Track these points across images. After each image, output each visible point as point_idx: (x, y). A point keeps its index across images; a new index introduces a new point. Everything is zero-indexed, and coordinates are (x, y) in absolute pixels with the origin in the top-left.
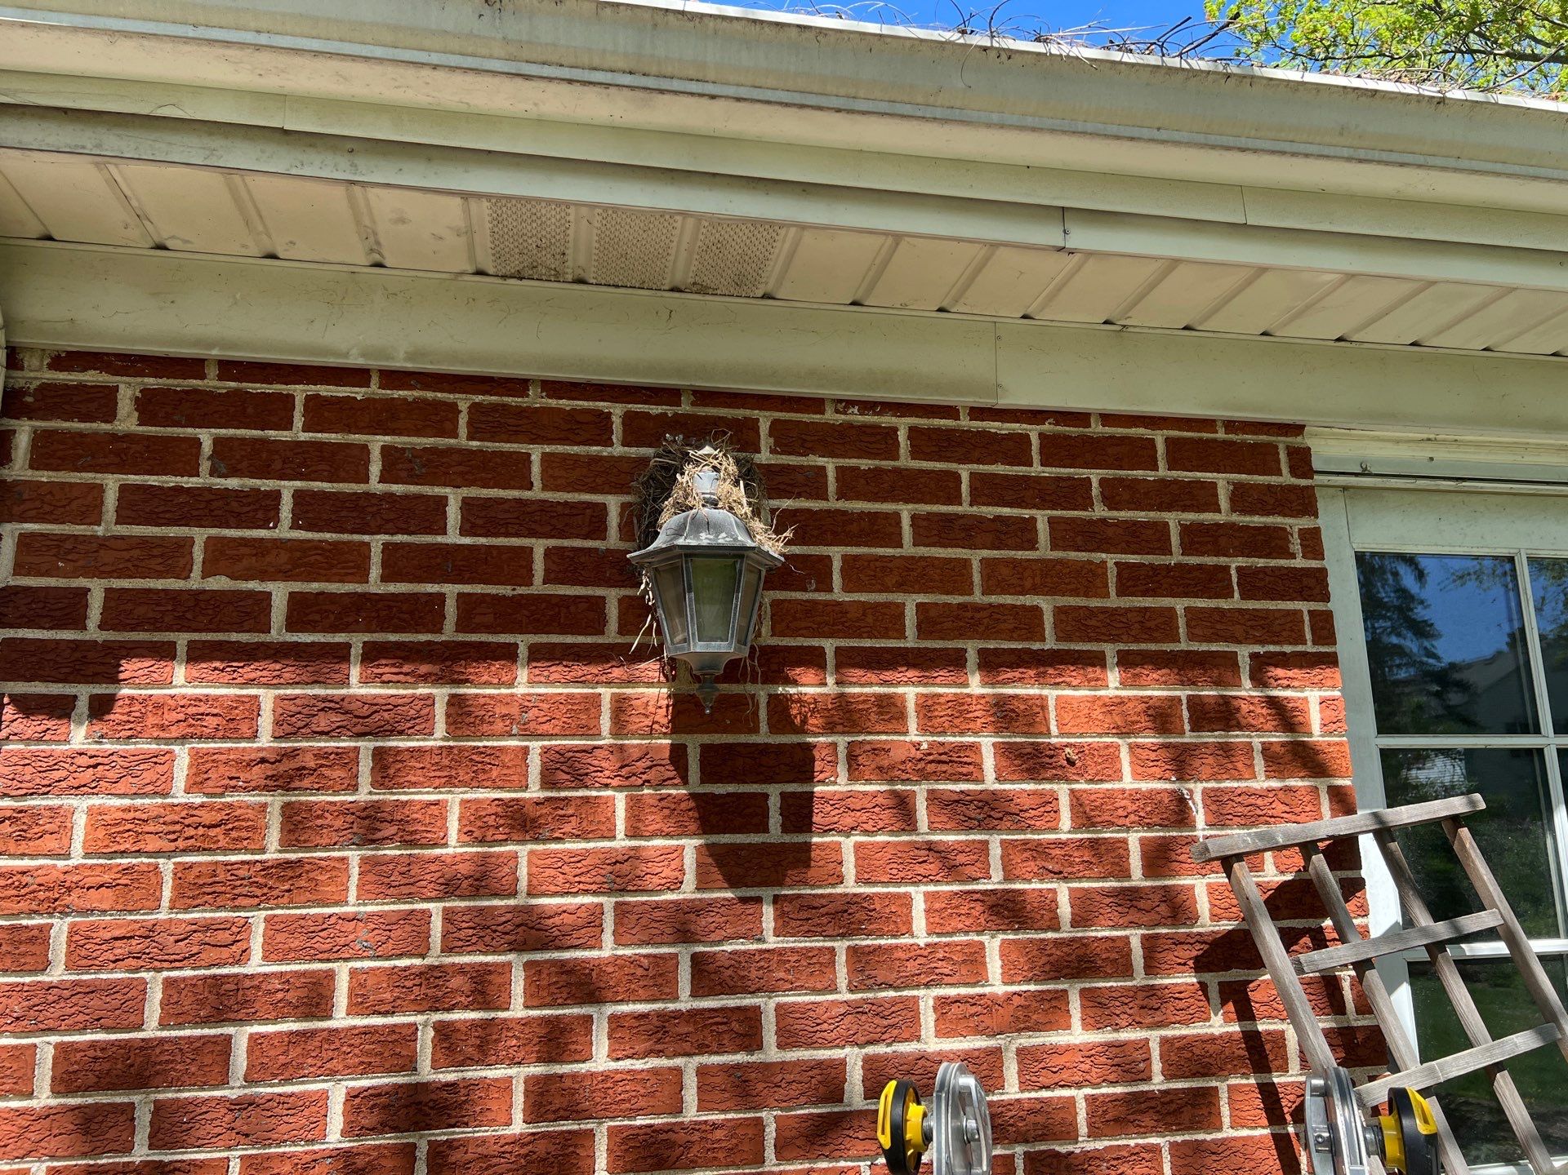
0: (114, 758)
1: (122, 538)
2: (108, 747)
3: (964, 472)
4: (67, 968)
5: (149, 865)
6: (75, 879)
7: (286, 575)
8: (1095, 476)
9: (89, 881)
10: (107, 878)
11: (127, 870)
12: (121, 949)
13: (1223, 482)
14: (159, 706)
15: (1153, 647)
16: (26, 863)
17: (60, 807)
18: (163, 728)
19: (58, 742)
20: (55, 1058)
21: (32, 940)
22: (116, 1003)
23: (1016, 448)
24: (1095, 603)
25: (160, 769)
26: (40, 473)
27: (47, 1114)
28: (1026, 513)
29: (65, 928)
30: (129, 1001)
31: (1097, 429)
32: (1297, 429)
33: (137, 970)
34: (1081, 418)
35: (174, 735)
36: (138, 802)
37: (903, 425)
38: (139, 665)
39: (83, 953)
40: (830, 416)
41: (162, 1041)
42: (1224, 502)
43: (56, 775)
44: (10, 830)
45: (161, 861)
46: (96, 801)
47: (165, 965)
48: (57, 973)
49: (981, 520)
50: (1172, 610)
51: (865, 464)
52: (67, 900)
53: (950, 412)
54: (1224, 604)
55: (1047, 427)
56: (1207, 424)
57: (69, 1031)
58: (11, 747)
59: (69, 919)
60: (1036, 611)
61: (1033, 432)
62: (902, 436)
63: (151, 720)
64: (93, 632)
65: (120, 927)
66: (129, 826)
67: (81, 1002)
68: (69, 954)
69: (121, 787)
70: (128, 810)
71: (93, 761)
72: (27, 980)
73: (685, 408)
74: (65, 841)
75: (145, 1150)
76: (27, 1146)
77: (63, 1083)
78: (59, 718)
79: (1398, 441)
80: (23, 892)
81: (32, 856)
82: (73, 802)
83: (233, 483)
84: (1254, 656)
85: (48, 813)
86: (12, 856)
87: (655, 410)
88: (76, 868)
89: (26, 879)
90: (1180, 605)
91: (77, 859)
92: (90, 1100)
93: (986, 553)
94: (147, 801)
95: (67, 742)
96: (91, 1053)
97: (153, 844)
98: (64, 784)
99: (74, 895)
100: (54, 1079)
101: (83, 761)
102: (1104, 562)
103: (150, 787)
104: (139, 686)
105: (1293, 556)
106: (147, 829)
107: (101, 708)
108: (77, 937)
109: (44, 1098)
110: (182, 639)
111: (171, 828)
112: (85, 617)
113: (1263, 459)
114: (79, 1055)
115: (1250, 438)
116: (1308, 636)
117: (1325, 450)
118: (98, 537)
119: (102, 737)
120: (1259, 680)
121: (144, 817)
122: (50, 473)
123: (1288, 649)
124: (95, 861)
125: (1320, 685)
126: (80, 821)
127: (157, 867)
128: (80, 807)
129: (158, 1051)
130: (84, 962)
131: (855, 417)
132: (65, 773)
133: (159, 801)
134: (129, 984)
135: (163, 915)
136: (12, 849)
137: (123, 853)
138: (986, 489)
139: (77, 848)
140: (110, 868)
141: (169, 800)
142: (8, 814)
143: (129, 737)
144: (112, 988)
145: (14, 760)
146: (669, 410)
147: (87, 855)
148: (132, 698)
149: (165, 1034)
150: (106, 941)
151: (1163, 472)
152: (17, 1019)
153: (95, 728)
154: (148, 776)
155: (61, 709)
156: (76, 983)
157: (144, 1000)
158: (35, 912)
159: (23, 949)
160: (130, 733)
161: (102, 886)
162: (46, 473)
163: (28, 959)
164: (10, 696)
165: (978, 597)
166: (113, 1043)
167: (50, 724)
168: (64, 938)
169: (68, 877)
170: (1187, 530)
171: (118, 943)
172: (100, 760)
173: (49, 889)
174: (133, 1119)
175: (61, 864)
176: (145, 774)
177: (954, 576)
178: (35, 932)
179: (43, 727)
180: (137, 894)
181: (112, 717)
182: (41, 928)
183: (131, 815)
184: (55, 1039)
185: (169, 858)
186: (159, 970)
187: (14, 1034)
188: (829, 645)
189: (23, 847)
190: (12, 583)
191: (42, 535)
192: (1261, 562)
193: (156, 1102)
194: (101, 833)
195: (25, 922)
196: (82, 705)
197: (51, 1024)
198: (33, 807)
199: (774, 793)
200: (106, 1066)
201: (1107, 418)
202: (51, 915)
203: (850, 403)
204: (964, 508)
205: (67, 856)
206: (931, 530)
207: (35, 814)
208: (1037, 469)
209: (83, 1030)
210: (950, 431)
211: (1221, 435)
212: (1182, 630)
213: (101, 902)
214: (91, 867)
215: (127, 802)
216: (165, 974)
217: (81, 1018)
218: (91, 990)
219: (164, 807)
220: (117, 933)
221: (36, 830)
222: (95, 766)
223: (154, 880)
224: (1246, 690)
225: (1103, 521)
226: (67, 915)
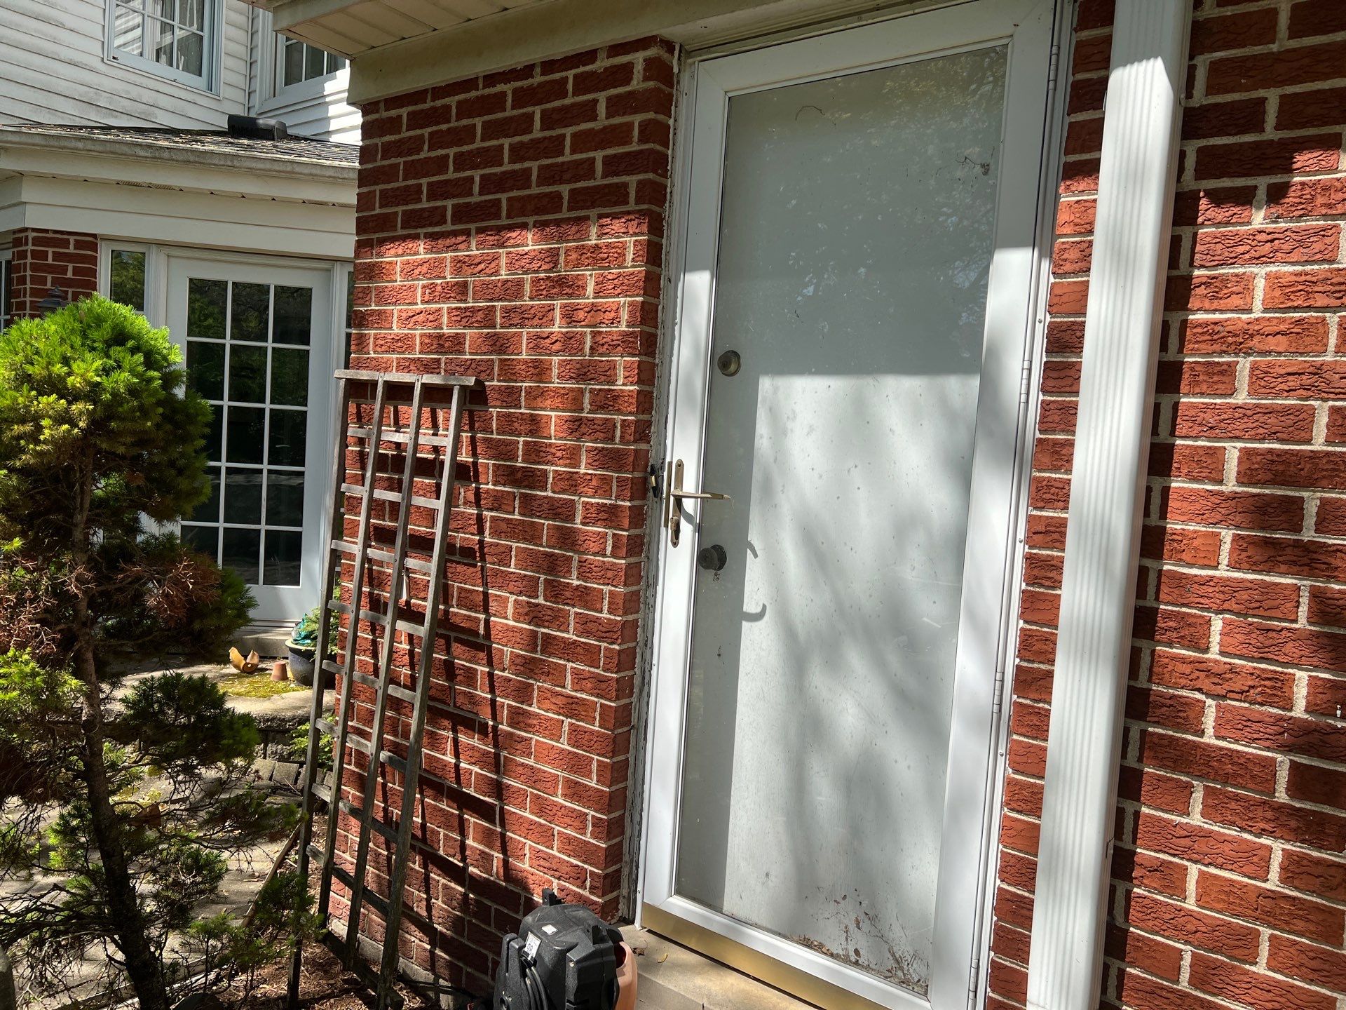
0: (1288, 233)
1: (1294, 50)
2: (1282, 225)
4: (1249, 394)
5: (1317, 317)
6: (1256, 328)
9: (1268, 330)
10: (1282, 327)
11: (1299, 322)
12: (1293, 382)
14: (1326, 189)
16: (1217, 316)
17: (1244, 274)
18: (1330, 206)
19: (1242, 224)
20: (1239, 458)
21: (1223, 373)
22: (1290, 422)
25: (1328, 240)
26: (1225, 9)
27: (1234, 497)
29: (1248, 365)
30: (1300, 424)
33: (1307, 399)
35: (1340, 211)
36: (1308, 268)
38: (1309, 155)
39: (1263, 383)
41: (1328, 454)
43: (1241, 249)
44: (1205, 292)
45: (1328, 315)
46: (1273, 268)
47: (1332, 396)
48: (1241, 398)
52: (1250, 344)
57: (1253, 439)
58: (1205, 230)
59: (1251, 359)
63: (1320, 200)
64: (1270, 132)
65: (1293, 365)
66: (1300, 287)
67: (1262, 420)
68: (1251, 384)
69: (1294, 257)
70: (1300, 274)
71: (1270, 237)
72: (1218, 401)
74: (1248, 300)
75: (1313, 533)
76: (1219, 517)
77: (1246, 477)
78: (1243, 205)
80: (1215, 337)
81: (1221, 311)
82: (1255, 269)
85: (1235, 279)
86: (1207, 311)
88: (1257, 320)
89: (1217, 328)
91: (1256, 314)
92: (1267, 491)
94: (1316, 267)
95: (1249, 223)
96: (1269, 457)
97: (1321, 301)
98: (1247, 256)
99: (1255, 340)
100: (1239, 473)
101: (1263, 237)
103: (1319, 256)
104: (1308, 174)
106: (1316, 289)
107: (1276, 194)
108: (1258, 372)
109: (1230, 485)
111: (1338, 288)
112: (1263, 121)
114: (1259, 458)
118: (1273, 53)
119: (1278, 217)
121: (1314, 279)
122: (1234, 7)
124: (1272, 315)
126: (1260, 284)
127: (1324, 319)
128: (1260, 274)
129: (1324, 461)
130: (1263, 390)
132: (1248, 248)
133: (1327, 266)
134: (1300, 409)
135: (1329, 358)
136: (1207, 305)
137: (1296, 309)
139: (1258, 305)
140: (1284, 320)
141: (1335, 266)
142: (1204, 280)
143: (1301, 216)
144: (1287, 411)
145: (1208, 239)
147: (1266, 310)
148: (1303, 184)
149: (1330, 449)
150: (1282, 376)
152: (1211, 428)
153: (1273, 210)
154: (1317, 247)
155: (1244, 198)
156: (1257, 406)
157: (1313, 421)
158: (1225, 352)
159: (1215, 378)
160: (1302, 212)
161: (1278, 333)
162: (1230, 8)
163: (1220, 386)
164: (1204, 191)
166: (1286, 452)
167: (1236, 210)
168: (1247, 372)
169: (1250, 327)
171: (1291, 378)
172: (1276, 236)
173: (1236, 335)
174: (1303, 509)
175: (1244, 317)
176: (1314, 245)
178: (1225, 367)
179: (1230, 213)
180: (1307, 340)
181: (1286, 200)
182: (1229, 364)
183: (1303, 278)
184: (1240, 445)
185: (1335, 312)
186: (1325, 400)
187: (1209, 439)
189: (1215, 304)
190: (1204, 103)
191: (1228, 59)
193: (1321, 499)
194: (1277, 293)
195: (1216, 360)
196: (1261, 194)
197: (1237, 433)
198: (1223, 275)
200: (1281, 468)
202: (1237, 354)
205: (1250, 311)
207: (1224, 280)
209: (1262, 440)
213: (1277, 345)
214: (1269, 319)
215: (1299, 268)
216: (1331, 403)
217: (1261, 431)
218: (1269, 411)
219: (1331, 271)
220: (1290, 370)
221: (1226, 291)
222: (1272, 241)
223: (1322, 330)
226: (1250, 355)
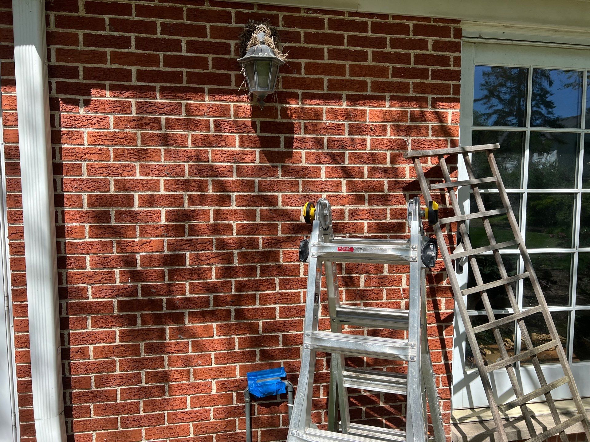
0: (92, 118)
1: (86, 51)
2: (90, 114)
3: (346, 34)
4: (88, 175)
5: (106, 148)
6: (87, 151)
7: (135, 64)
8: (388, 37)
9: (91, 152)
10: (95, 151)
11: (100, 149)
12: (101, 171)
13: (430, 40)
14: (103, 103)
15: (401, 95)
16: (72, 146)
17: (80, 131)
18: (105, 109)
19: (76, 113)
20: (87, 198)
21: (77, 167)
22: (102, 185)
23: (363, 27)
24: (384, 80)
25: (106, 121)
26: (59, 29)
27: (87, 212)
28: (365, 49)
29: (86, 164)
30: (105, 186)
31: (391, 20)
32: (458, 21)
33: (106, 176)
34: (385, 16)
35: (108, 112)
36: (101, 131)
37: (326, 17)
38: (96, 90)
39: (92, 171)
40: (302, 14)
41: (115, 195)
42: (430, 47)
43: (77, 122)
44: (67, 137)
45: (109, 147)
46: (89, 130)
47: (114, 175)
48: (85, 176)
49: (350, 51)
50: (408, 83)
51: (313, 31)
52: (85, 157)
53: (342, 13)
54: (425, 81)
55: (374, 20)
56: (427, 19)
57: (91, 191)
58: (63, 113)
59: (86, 162)
60: (366, 82)
61: (369, 21)
62: (326, 22)
63: (101, 107)
64: (81, 80)
65: (100, 165)
66: (99, 137)
67: (93, 184)
68: (88, 171)
69: (96, 126)
70: (98, 133)
71: (87, 118)
72: (77, 178)
73: (255, 10)
74: (83, 141)
75: (114, 223)
76: (83, 220)
77: (90, 205)
78: (76, 105)
79: (493, 26)
80: (73, 154)
81: (74, 145)
82: (83, 130)
83: (116, 34)
84: (433, 98)
85: (76, 133)
86: (68, 144)
87: (245, 11)
88: (86, 148)
89: (73, 151)
90: (411, 81)
91: (86, 146)
92: (98, 209)
93: (351, 63)
94: (103, 130)
95: (79, 112)
96: (97, 197)
97: (106, 143)
98: (80, 125)
99: (87, 155)
100: (88, 203)
101: (84, 118)
102: (388, 66)
103: (103, 127)
104: (96, 97)
105: (450, 66)
106: (104, 138)
107: (87, 103)
108: (89, 167)
109: (86, 209)
110: (107, 83)
111: (111, 138)
112: (79, 75)
113: (445, 32)
114: (94, 198)
115: (441, 24)
116: (451, 92)
117: (467, 29)
118: (78, 50)
119: (88, 111)
120: (433, 106)
121: (103, 135)
122: (62, 29)
123: (444, 96)
124: (91, 147)
125: (453, 108)
126: (86, 136)
127: (108, 149)
128: (85, 131)
129: (114, 198)
130: (92, 174)
131: (311, 14)
132: (80, 122)
133: (107, 131)
134: (105, 180)
135: (111, 162)
136: (68, 142)
137: (99, 145)
138: (353, 41)
139: (86, 143)
140: (96, 149)
141: (109, 131)
142: (66, 132)
143: (96, 112)
144: (100, 181)
145: (65, 117)
146: (250, 11)
147: (89, 145)
148: (95, 100)
149: (116, 193)
150: (97, 168)
151: (411, 36)
152: (76, 188)
153: (86, 109)
154: (103, 123)
155: (76, 103)
156: (91, 179)
157: (109, 184)
158: (77, 160)
159: (75, 169)
160: (96, 111)
161: (94, 153)
162: (60, 29)
163: (77, 172)
164: (61, 98)
165: (347, 77)
166: (102, 195)
167: (73, 107)
168: (86, 167)
169: (84, 151)
170: (416, 56)
171: (100, 169)
172: (89, 118)
173: (80, 154)
174: (110, 215)
175: (82, 147)
176: (102, 123)
177: (340, 70)
178: (78, 165)
179: (71, 108)
180: (104, 156)
181: (90, 106)
182: (79, 164)
183: (99, 134)
184: (87, 193)
185: (111, 147)
186: (112, 177)
187: (76, 192)
188: (300, 92)
189: (71, 142)
190: (56, 64)
191: (62, 49)
192: (439, 68)
193: (115, 210)
194: (92, 139)
195: (74, 162)
196: (81, 102)
197: (85, 189)
198: (72, 131)
199: (282, 137)
200: (101, 201)
201: (395, 17)
202: (81, 161)
203: (309, 9)
204: (345, 47)
205: (83, 145)
206: (334, 54)
207: (73, 133)
208: (370, 34)
209: (94, 191)
210: (342, 20)
211: (432, 23)
212: (411, 90)
213: (94, 158)
214: (90, 148)
215: (98, 130)
216: (114, 178)
217: (93, 188)
218: (95, 181)
219: (108, 132)
220: (100, 166)
221: (74, 137)
222: (88, 120)
223: (108, 153)
224: (429, 109)
225: (390, 53)
226: (86, 161)
